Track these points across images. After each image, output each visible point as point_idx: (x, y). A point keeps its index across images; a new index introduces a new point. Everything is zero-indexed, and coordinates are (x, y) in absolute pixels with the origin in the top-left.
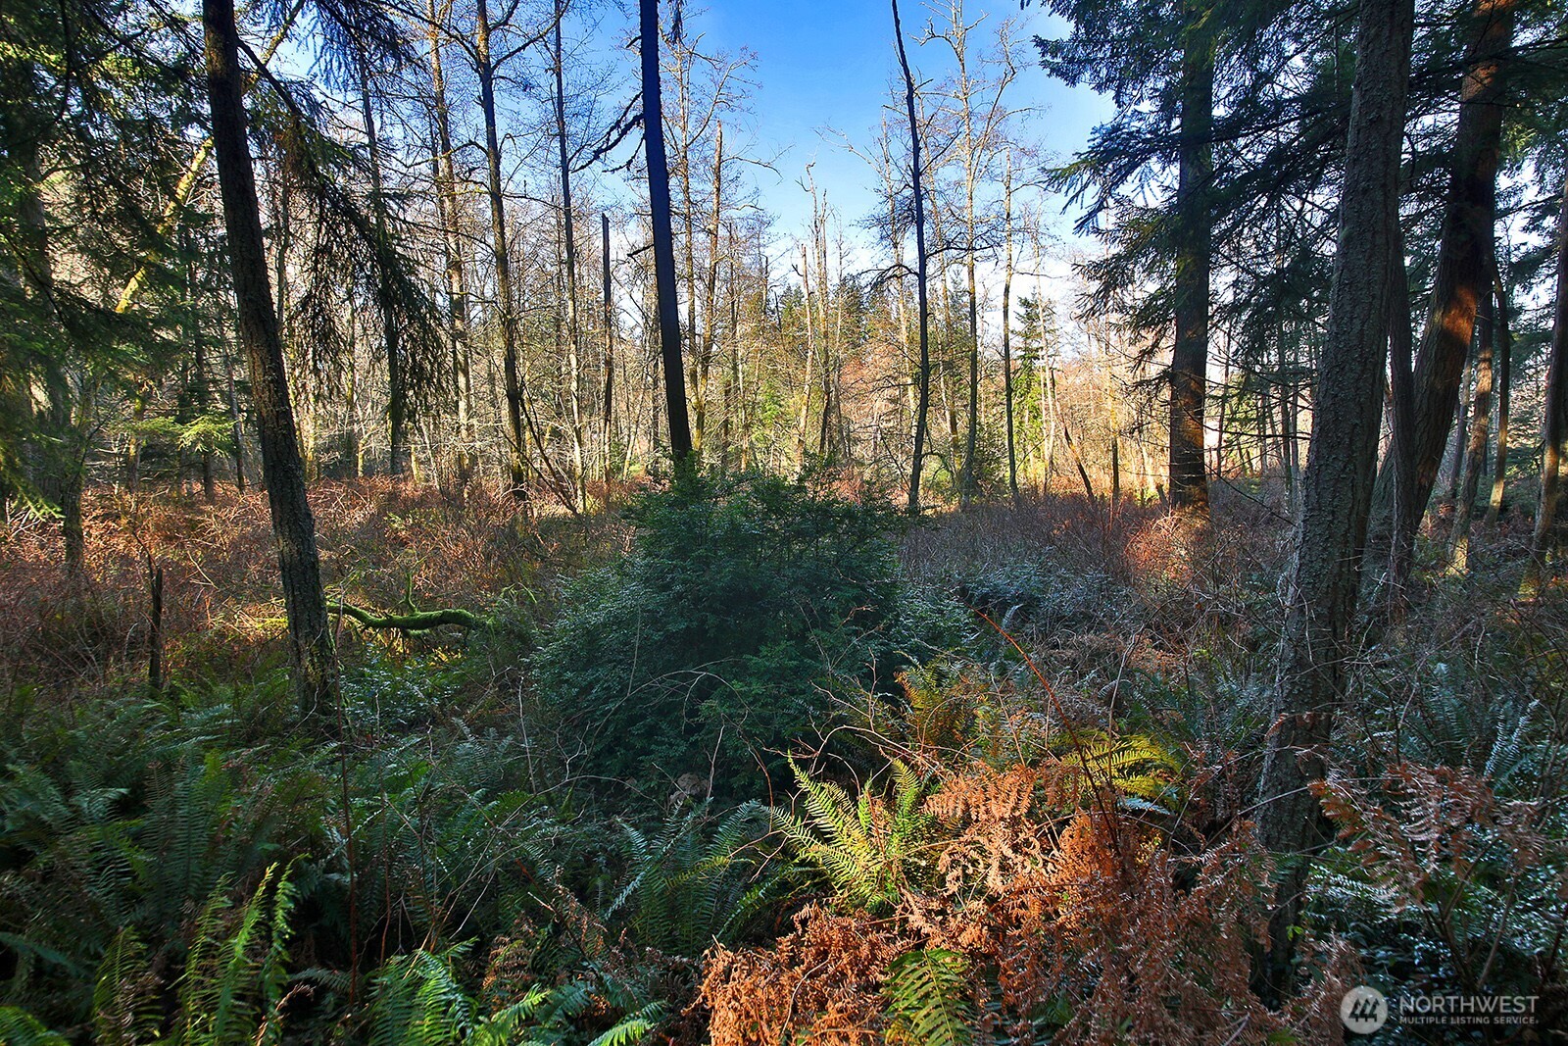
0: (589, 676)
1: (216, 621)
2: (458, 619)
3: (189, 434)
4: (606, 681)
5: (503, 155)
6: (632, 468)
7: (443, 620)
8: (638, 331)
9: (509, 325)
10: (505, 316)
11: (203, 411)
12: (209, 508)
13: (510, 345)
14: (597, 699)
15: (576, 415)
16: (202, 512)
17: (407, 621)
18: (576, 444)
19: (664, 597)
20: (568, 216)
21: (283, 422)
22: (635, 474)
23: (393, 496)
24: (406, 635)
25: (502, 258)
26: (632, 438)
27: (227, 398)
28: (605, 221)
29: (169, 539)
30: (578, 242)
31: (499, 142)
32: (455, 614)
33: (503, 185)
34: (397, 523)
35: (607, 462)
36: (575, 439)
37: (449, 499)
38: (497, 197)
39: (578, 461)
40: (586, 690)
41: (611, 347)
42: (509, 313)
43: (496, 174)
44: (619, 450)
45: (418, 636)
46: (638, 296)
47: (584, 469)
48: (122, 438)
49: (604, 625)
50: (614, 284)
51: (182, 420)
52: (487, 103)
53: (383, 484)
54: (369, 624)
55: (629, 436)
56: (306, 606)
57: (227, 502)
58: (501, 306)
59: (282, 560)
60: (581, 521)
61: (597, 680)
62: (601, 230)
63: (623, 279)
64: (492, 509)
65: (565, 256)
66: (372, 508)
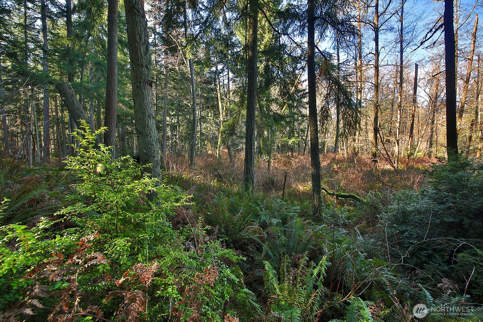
0: (404, 228)
1: (294, 186)
2: (353, 197)
3: (290, 142)
4: (411, 232)
5: (380, 54)
6: (418, 154)
7: (349, 196)
8: (426, 103)
9: (377, 107)
10: (376, 104)
11: (293, 136)
12: (293, 159)
13: (376, 114)
14: (406, 237)
15: (398, 135)
16: (291, 160)
17: (339, 195)
18: (397, 145)
19: (442, 206)
20: (401, 67)
21: (316, 139)
22: (418, 156)
23: (334, 159)
24: (337, 198)
25: (377, 86)
26: (419, 143)
27: (298, 133)
28: (417, 66)
29: (285, 165)
30: (405, 76)
31: (379, 50)
32: (353, 196)
33: (379, 63)
34: (335, 167)
35: (409, 152)
36: (396, 143)
37: (350, 160)
38: (377, 68)
39: (397, 151)
40: (403, 232)
41: (415, 110)
42: (377, 103)
43: (377, 60)
44: (413, 148)
45: (341, 200)
46: (427, 90)
47: (399, 154)
48: (278, 142)
49: (412, 212)
50: (418, 88)
51: (289, 138)
52: (376, 40)
53: (332, 155)
54: (328, 194)
55: (418, 142)
56: (317, 187)
57: (296, 158)
58: (375, 101)
59: (312, 174)
60: (397, 171)
61: (407, 230)
62: (415, 69)
63: (421, 85)
64: (366, 164)
65: (399, 81)
66: (329, 162)
